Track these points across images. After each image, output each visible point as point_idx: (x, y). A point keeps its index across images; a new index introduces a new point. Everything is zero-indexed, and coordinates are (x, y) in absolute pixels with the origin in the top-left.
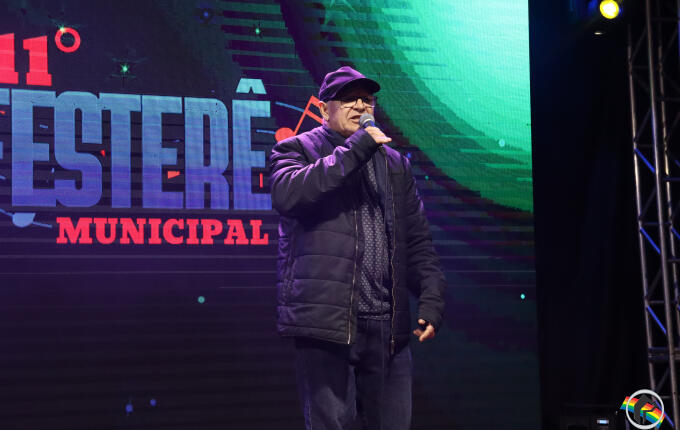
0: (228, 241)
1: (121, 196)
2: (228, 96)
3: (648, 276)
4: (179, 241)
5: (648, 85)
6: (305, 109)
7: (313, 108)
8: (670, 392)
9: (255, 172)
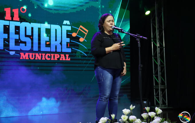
2: (61, 25)
3: (154, 69)
5: (156, 26)
6: (79, 28)
7: (81, 28)
8: (159, 95)
9: (67, 43)
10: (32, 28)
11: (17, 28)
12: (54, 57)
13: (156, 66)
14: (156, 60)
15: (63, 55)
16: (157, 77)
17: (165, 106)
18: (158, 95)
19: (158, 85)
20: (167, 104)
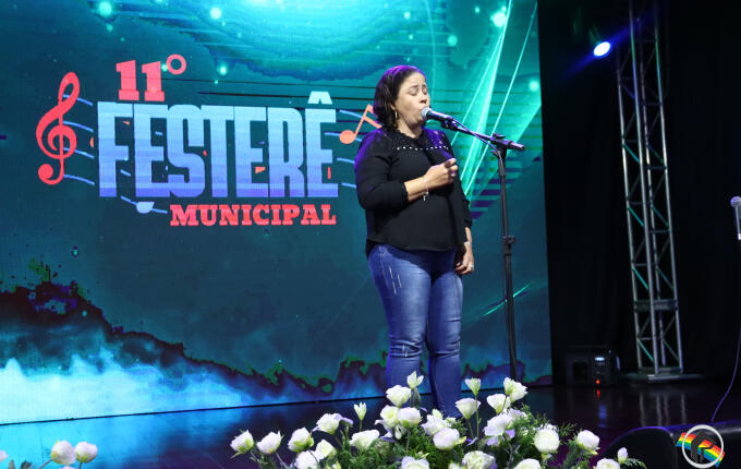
0: (304, 222)
1: (220, 187)
3: (634, 245)
4: (266, 222)
5: (634, 93)
6: (362, 114)
8: (650, 335)
9: (324, 167)
10: (207, 124)
11: (158, 125)
12: (281, 216)
13: (638, 232)
14: (639, 210)
16: (643, 271)
17: (672, 372)
18: (647, 333)
19: (648, 297)
20: (681, 366)
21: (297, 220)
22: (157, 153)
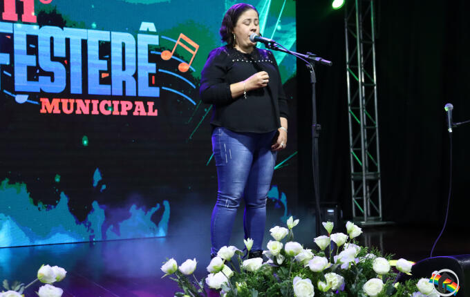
0: (136, 113)
2: (135, 32)
3: (353, 136)
4: (108, 112)
5: (356, 34)
6: (177, 40)
7: (182, 41)
8: (362, 196)
9: (150, 75)
10: (68, 41)
11: (32, 40)
12: (120, 109)
13: (356, 127)
14: (357, 113)
15: (140, 104)
16: (359, 154)
17: (375, 220)
18: (360, 194)
19: (361, 170)
20: (381, 216)
21: (130, 112)
22: (31, 60)
